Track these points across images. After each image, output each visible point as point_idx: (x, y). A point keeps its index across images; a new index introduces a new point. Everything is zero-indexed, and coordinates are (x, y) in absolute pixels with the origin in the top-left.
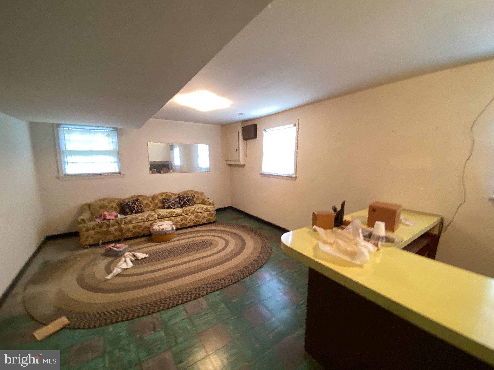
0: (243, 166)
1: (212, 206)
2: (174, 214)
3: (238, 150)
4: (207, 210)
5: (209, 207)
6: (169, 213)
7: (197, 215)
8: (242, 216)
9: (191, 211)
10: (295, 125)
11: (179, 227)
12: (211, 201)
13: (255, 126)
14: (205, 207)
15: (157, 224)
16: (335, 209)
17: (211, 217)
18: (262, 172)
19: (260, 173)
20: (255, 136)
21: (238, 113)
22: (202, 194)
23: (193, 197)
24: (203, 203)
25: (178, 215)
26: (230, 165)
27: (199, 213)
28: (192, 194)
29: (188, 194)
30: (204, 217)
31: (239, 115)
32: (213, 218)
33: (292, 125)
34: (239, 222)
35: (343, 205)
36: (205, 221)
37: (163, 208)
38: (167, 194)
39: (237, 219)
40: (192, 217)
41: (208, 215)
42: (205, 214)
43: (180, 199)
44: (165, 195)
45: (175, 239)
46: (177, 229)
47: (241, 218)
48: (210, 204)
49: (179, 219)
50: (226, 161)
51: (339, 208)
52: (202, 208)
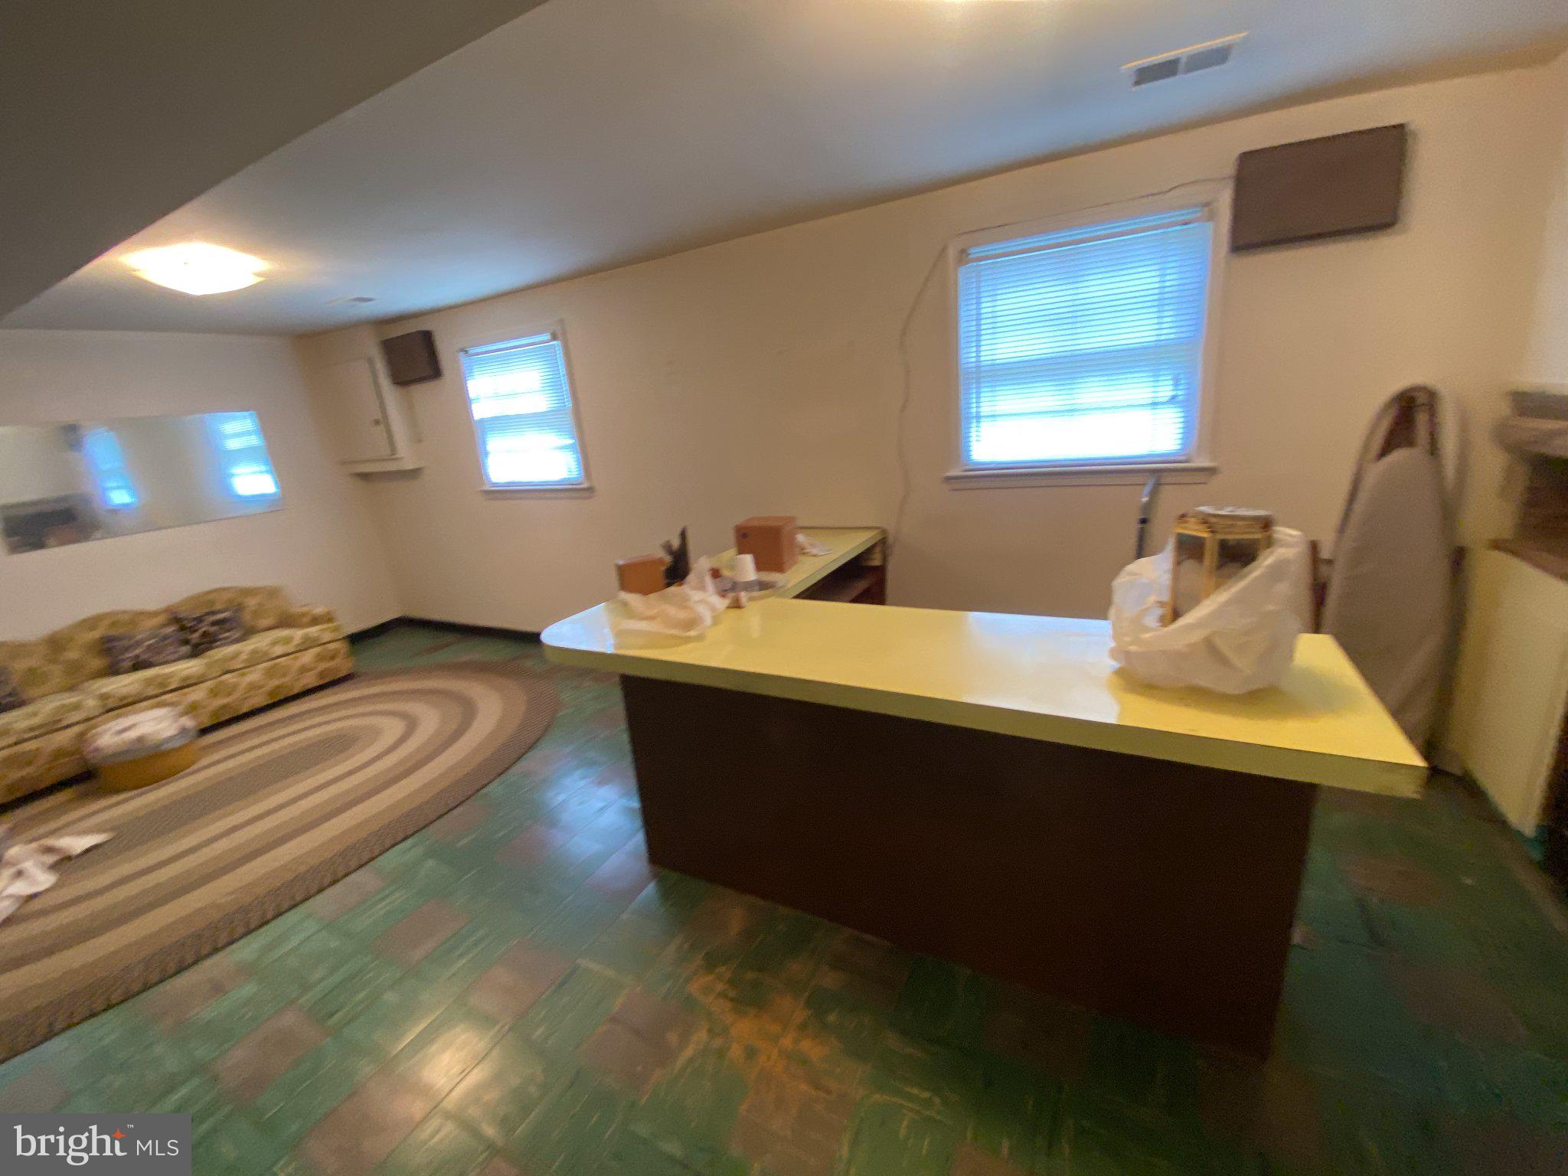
0: (414, 474)
1: (325, 626)
2: (170, 683)
3: (383, 421)
4: (306, 645)
5: (313, 631)
6: (149, 682)
7: (272, 667)
8: (449, 638)
9: (244, 657)
10: (554, 337)
11: (207, 723)
12: (319, 610)
13: (427, 338)
14: (298, 634)
15: (110, 728)
16: (668, 548)
17: (332, 664)
18: (487, 488)
19: (481, 491)
20: (434, 371)
21: (350, 298)
22: (273, 593)
23: (240, 608)
24: (287, 621)
25: (187, 684)
26: (365, 477)
27: (279, 660)
28: (230, 601)
29: (212, 603)
30: (304, 670)
31: (357, 303)
32: (343, 665)
33: (546, 337)
34: (441, 657)
35: (683, 535)
36: (310, 680)
37: (113, 670)
38: (113, 619)
39: (436, 649)
40: (255, 675)
41: (320, 658)
42: (307, 657)
43: (183, 628)
44: (107, 622)
45: (205, 761)
46: (204, 731)
47: (447, 645)
48: (315, 621)
49: (197, 694)
50: (344, 463)
51: (676, 543)
52: (287, 640)
